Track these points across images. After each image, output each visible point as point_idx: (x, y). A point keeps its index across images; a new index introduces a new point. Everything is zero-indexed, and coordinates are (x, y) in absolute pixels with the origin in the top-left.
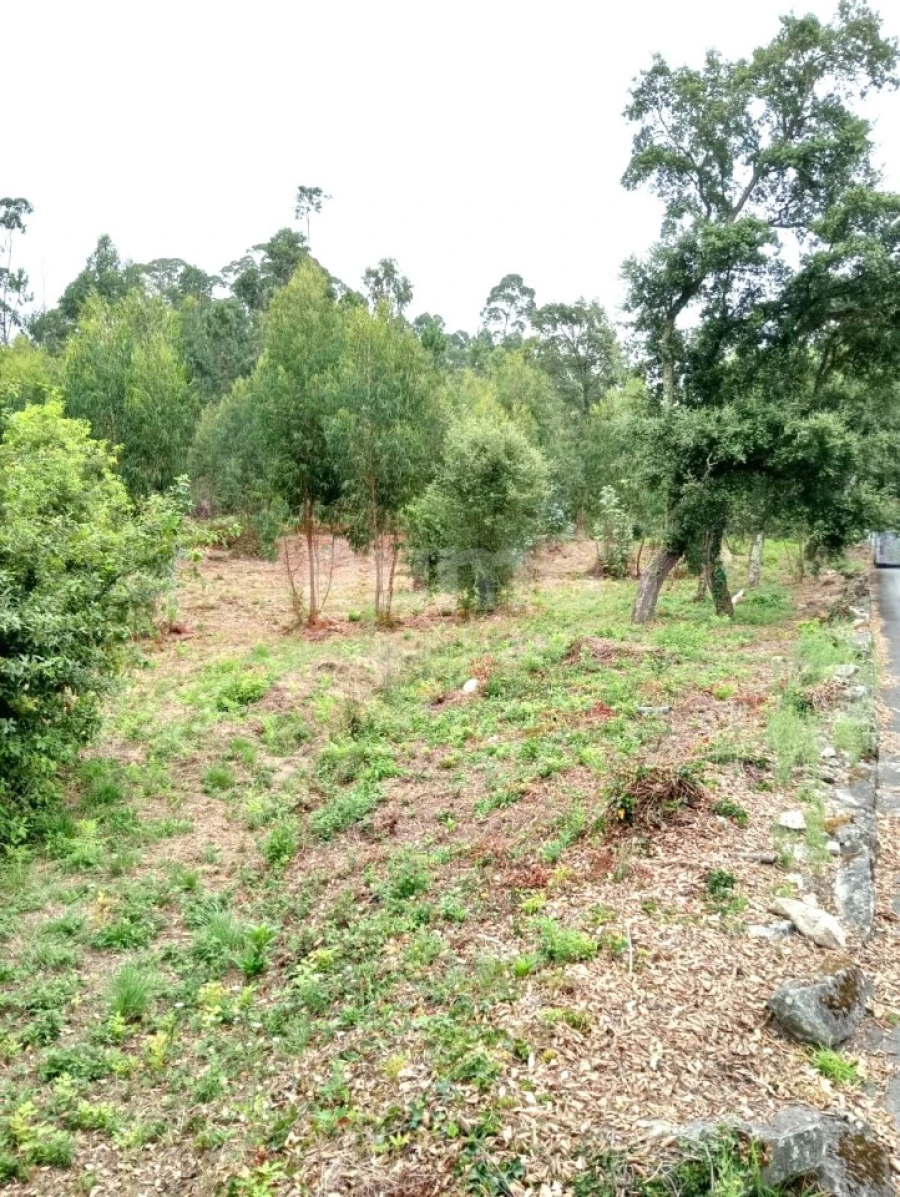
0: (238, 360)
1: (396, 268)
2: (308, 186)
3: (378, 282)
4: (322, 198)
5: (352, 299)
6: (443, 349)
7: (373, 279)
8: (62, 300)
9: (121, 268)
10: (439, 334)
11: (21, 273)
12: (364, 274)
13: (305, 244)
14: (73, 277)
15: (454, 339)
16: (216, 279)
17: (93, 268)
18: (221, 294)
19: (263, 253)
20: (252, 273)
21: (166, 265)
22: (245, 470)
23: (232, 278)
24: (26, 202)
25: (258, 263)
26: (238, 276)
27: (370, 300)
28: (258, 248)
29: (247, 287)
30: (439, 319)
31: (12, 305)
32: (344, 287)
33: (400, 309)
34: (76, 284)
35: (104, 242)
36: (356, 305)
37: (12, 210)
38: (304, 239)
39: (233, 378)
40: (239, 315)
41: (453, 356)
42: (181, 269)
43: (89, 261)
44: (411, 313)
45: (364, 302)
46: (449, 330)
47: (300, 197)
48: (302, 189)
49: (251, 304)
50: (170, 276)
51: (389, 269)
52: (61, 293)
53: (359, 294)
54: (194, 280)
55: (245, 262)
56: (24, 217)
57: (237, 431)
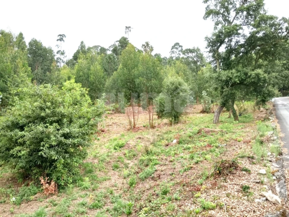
0: (114, 67)
1: (149, 44)
2: (127, 26)
3: (145, 47)
4: (131, 29)
5: (139, 51)
6: (161, 61)
7: (144, 47)
8: (73, 57)
9: (86, 48)
10: (160, 58)
11: (63, 51)
12: (142, 46)
13: (128, 40)
14: (76, 51)
15: (164, 59)
16: (108, 49)
17: (80, 49)
18: (109, 53)
19: (118, 43)
20: (116, 47)
21: (96, 47)
22: (117, 93)
23: (112, 49)
24: (64, 35)
25: (117, 45)
26: (113, 48)
27: (144, 52)
28: (117, 41)
29: (115, 51)
30: (160, 54)
31: (62, 58)
32: (137, 49)
33: (151, 53)
34: (76, 53)
35: (82, 43)
36: (140, 53)
37: (61, 37)
38: (127, 39)
39: (113, 72)
40: (114, 57)
41: (164, 63)
42: (100, 48)
43: (79, 47)
44: (153, 54)
45: (142, 52)
46: (162, 57)
47: (126, 29)
48: (126, 27)
49: (116, 54)
50: (97, 49)
51: (147, 44)
52: (73, 55)
53: (141, 50)
54: (103, 50)
55: (114, 45)
56: (64, 38)
57: (114, 84)
